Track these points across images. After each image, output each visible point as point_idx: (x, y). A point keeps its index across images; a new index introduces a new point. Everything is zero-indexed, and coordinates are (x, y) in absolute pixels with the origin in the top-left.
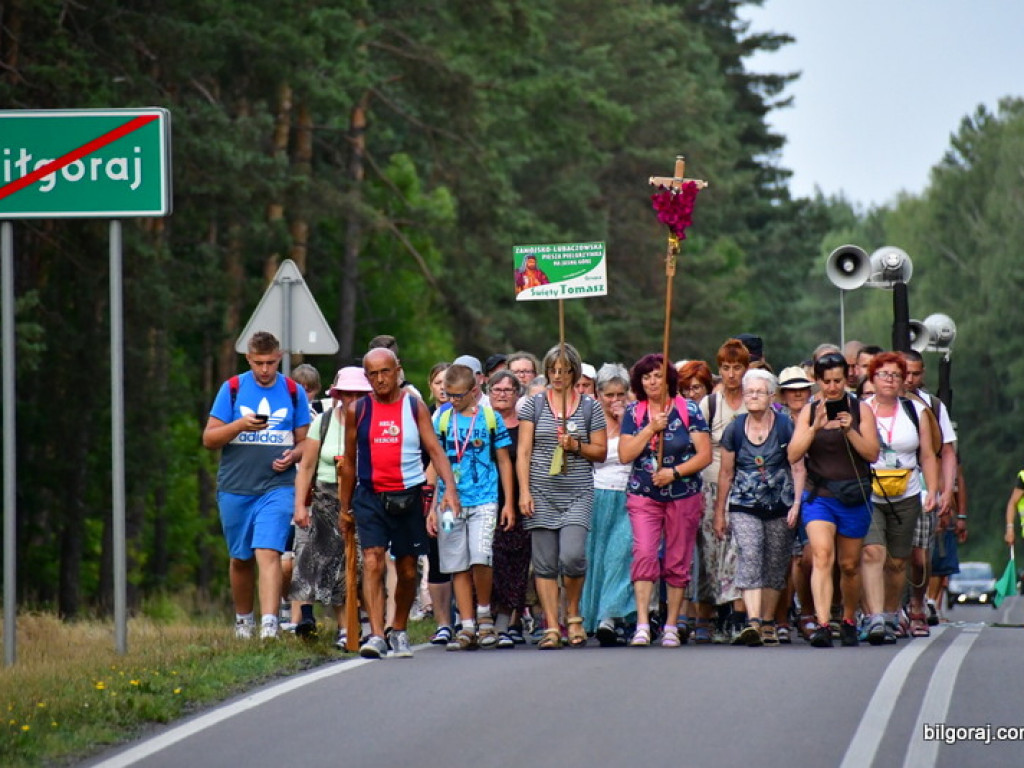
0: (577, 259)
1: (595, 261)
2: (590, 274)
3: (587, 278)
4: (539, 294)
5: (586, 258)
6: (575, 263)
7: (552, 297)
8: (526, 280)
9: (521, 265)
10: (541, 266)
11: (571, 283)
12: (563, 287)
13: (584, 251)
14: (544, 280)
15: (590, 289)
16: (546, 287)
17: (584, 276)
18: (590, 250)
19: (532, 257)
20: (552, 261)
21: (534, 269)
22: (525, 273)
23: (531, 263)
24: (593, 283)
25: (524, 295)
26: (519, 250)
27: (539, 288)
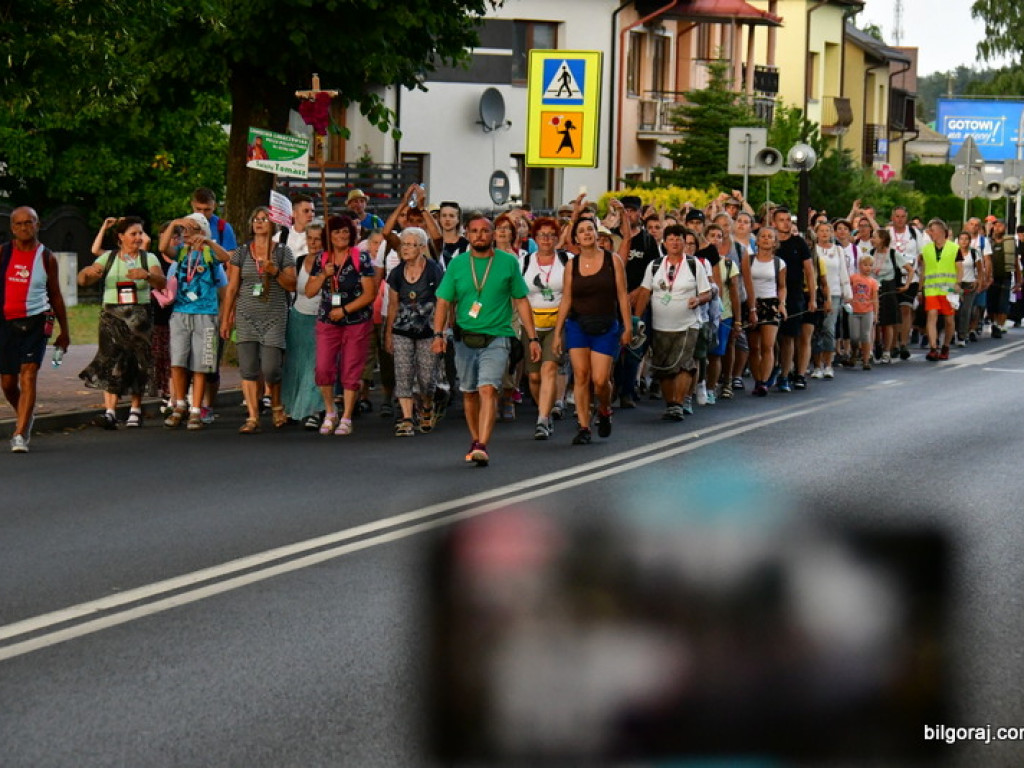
0: (288, 147)
1: (302, 152)
2: (297, 161)
3: (294, 163)
4: (261, 166)
5: (295, 148)
6: (286, 149)
7: (269, 170)
8: (254, 154)
9: (253, 142)
10: (264, 146)
11: (282, 164)
12: (277, 165)
13: (294, 142)
14: (266, 157)
15: (295, 172)
16: (266, 162)
17: (291, 162)
18: (298, 143)
19: (260, 137)
20: (271, 144)
21: (260, 146)
22: (254, 148)
23: (259, 143)
24: (298, 168)
25: (252, 164)
26: (254, 131)
27: (262, 162)
